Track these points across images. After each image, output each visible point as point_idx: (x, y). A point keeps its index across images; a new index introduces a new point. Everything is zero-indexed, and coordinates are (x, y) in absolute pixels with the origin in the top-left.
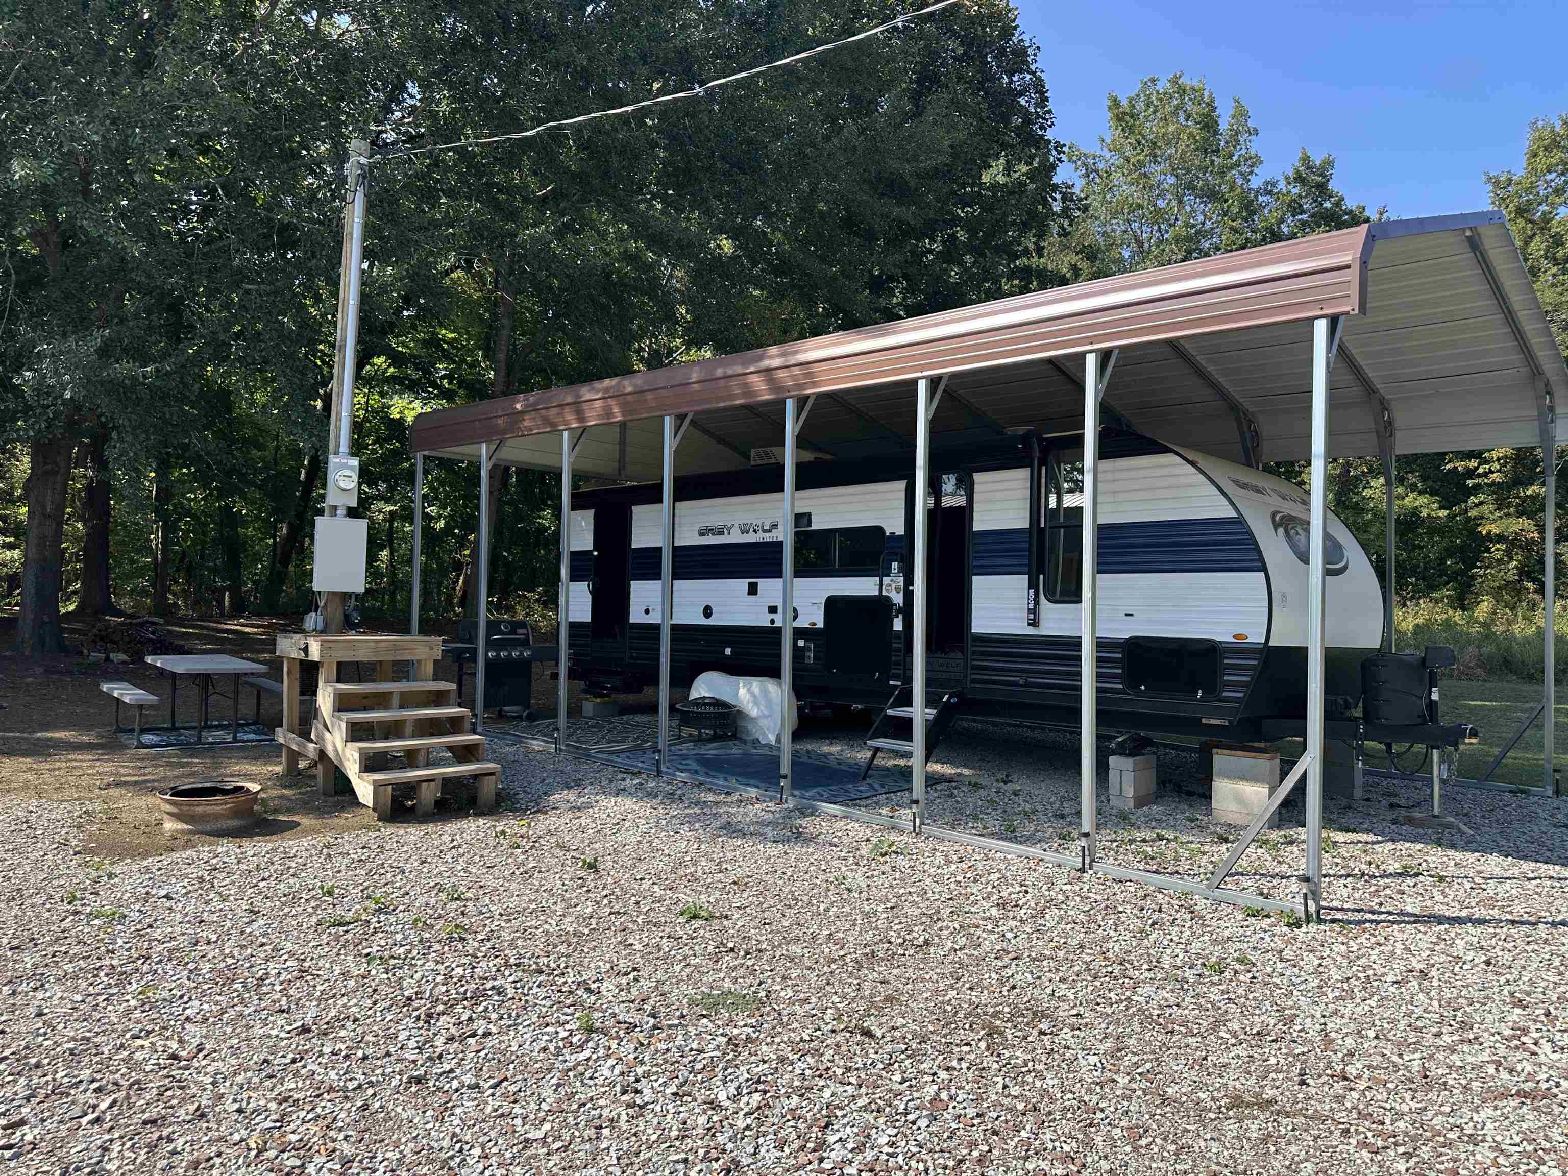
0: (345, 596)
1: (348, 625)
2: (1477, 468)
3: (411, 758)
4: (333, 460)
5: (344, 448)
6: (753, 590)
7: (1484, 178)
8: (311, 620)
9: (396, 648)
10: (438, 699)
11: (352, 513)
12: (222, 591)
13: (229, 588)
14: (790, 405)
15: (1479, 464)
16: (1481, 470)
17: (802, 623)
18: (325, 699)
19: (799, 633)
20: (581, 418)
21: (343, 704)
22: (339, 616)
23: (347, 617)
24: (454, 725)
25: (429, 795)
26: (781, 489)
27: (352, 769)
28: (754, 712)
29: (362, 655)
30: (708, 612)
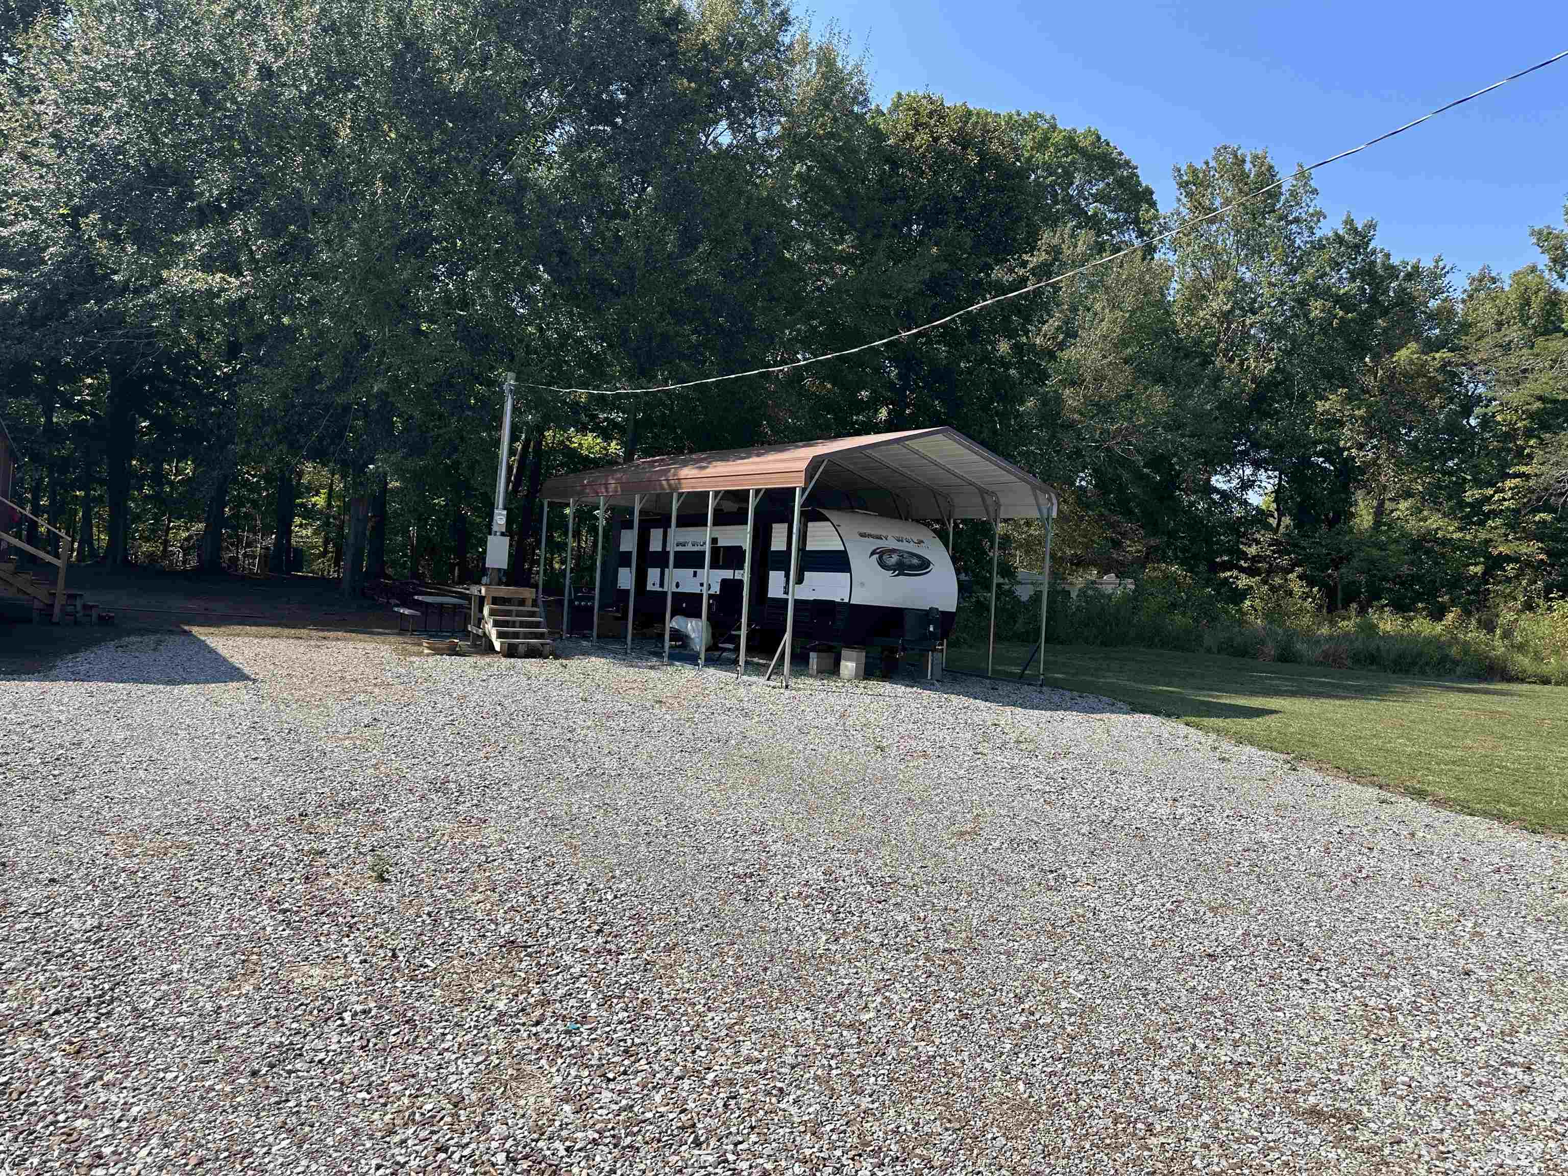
0: (499, 570)
1: (500, 583)
2: (1493, 496)
3: (516, 635)
4: (496, 511)
5: (501, 506)
6: (695, 574)
7: (1528, 231)
8: (485, 580)
9: (516, 592)
10: (533, 614)
11: (503, 534)
12: (454, 565)
13: (458, 564)
14: (675, 495)
15: (1495, 492)
16: (1496, 498)
17: (712, 592)
18: (486, 611)
19: (711, 596)
20: (607, 491)
21: (492, 613)
22: (497, 579)
23: (500, 579)
24: (537, 625)
25: (522, 649)
26: (706, 525)
27: (494, 637)
28: (693, 636)
29: (501, 595)
30: (677, 585)
